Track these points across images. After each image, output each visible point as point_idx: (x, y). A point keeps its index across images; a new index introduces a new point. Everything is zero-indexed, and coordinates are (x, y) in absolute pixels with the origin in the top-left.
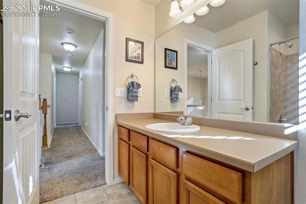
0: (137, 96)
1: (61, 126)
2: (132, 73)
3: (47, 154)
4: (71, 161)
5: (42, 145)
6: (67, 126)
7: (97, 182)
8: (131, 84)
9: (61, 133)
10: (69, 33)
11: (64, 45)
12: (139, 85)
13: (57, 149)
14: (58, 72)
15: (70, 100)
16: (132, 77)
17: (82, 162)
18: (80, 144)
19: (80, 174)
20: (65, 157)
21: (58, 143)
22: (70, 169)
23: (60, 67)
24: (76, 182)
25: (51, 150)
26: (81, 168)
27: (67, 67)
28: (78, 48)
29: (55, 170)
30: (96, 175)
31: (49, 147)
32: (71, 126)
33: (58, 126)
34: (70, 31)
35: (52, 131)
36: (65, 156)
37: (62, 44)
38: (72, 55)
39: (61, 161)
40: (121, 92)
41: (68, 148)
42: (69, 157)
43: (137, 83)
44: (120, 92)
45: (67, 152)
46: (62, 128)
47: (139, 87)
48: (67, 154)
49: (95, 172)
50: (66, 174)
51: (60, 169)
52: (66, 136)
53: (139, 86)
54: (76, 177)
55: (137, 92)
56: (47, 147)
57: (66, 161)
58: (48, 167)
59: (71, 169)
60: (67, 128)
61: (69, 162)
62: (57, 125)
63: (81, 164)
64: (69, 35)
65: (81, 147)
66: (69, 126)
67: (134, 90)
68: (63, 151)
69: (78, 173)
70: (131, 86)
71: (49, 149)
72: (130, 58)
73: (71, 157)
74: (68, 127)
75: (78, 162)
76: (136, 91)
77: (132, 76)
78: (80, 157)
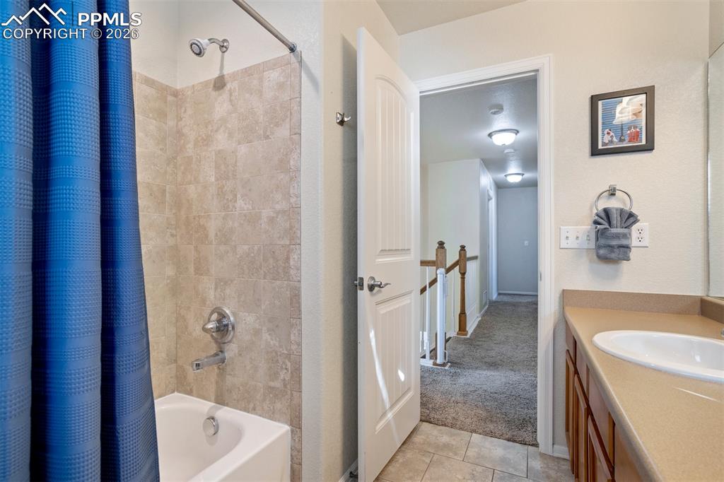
0: (628, 247)
1: (505, 299)
2: (612, 184)
3: (461, 348)
4: (492, 373)
5: (458, 330)
6: (517, 299)
7: (521, 433)
8: (603, 215)
9: (499, 314)
10: (494, 113)
11: (493, 137)
12: (631, 215)
13: (480, 343)
14: (500, 187)
15: (526, 243)
16: (613, 194)
17: (511, 382)
18: (524, 345)
19: (496, 403)
20: (486, 362)
21: (485, 331)
22: (485, 387)
23: (501, 176)
24: (484, 414)
25: (471, 342)
26: (503, 393)
27: (514, 174)
28: (522, 135)
29: (462, 380)
30: (524, 419)
31: (468, 336)
32: (523, 301)
33: (501, 296)
34: (496, 110)
35: (484, 306)
36: (486, 360)
37: (490, 135)
38: (515, 150)
39: (477, 368)
40: (577, 238)
41: (498, 345)
42: (493, 365)
43: (622, 211)
44: (575, 237)
45: (493, 353)
46: (505, 303)
47: (632, 220)
48: (493, 357)
49: (526, 411)
50: (474, 394)
51: (470, 380)
52: (506, 321)
53: (629, 218)
54: (487, 406)
55: (625, 236)
56: (466, 335)
57: (485, 370)
58: (453, 371)
59: (486, 389)
60: (514, 305)
61: (489, 373)
62: (499, 294)
63: (507, 385)
64: (496, 116)
65: (523, 351)
66: (520, 300)
67: (614, 230)
68: (487, 350)
69: (495, 400)
70: (601, 221)
71: (468, 339)
72: (604, 144)
73: (496, 365)
74: (517, 303)
75: (503, 380)
76: (619, 233)
77: (611, 192)
78: (512, 370)
